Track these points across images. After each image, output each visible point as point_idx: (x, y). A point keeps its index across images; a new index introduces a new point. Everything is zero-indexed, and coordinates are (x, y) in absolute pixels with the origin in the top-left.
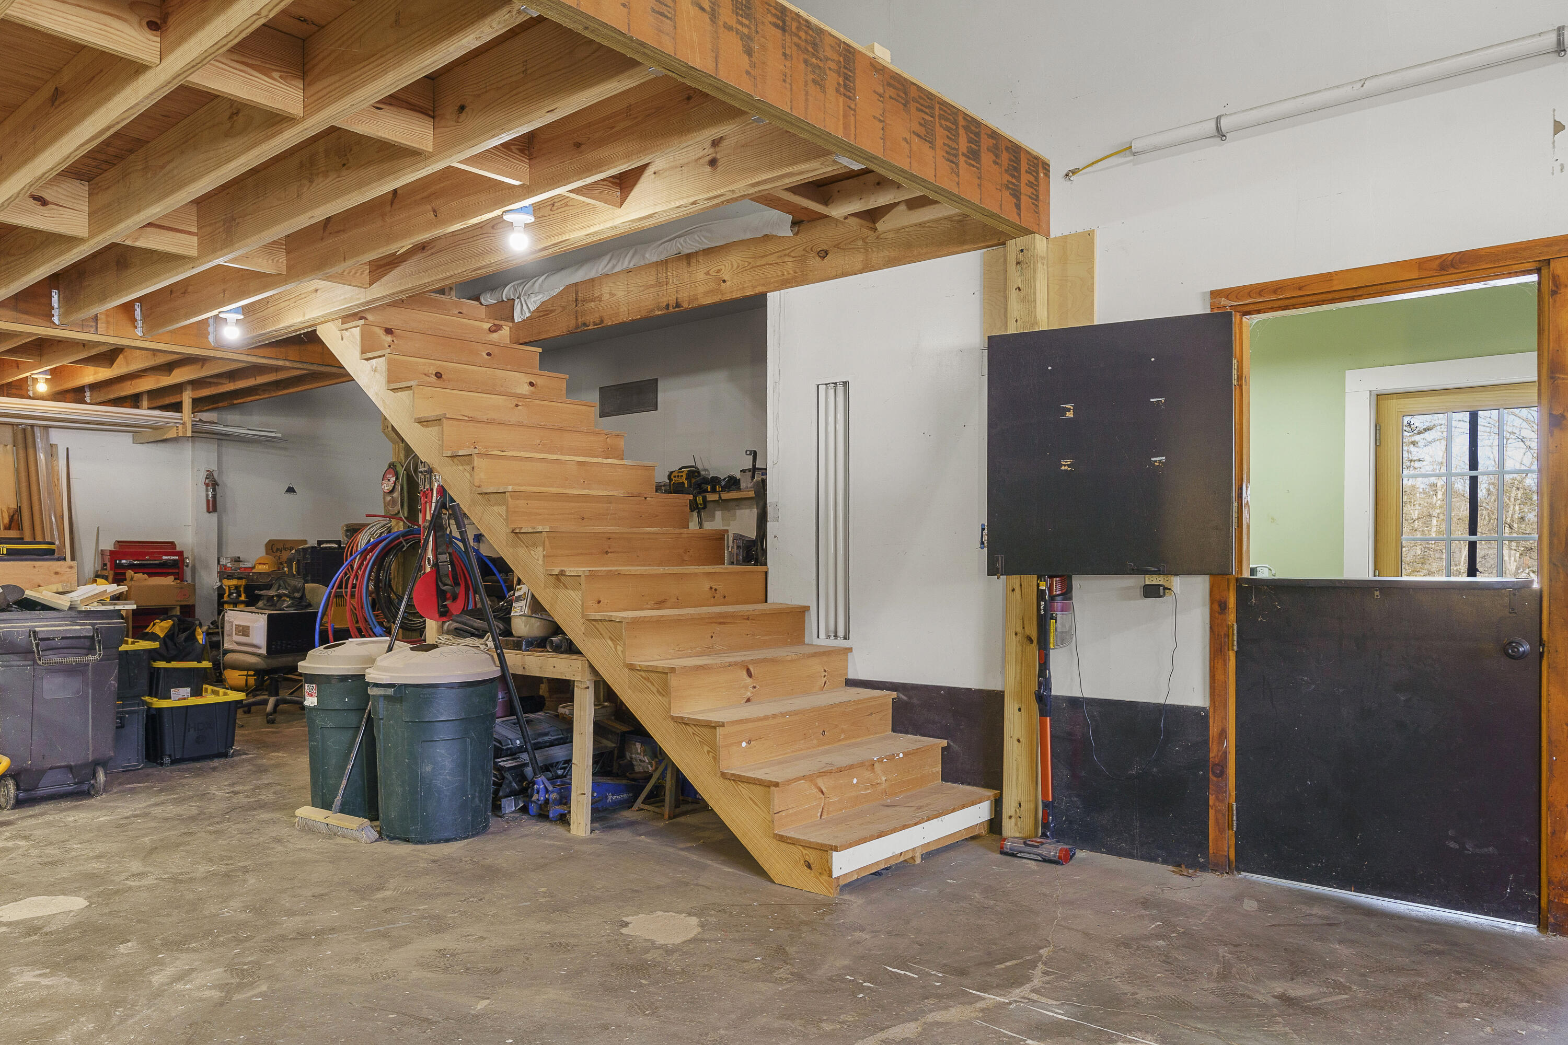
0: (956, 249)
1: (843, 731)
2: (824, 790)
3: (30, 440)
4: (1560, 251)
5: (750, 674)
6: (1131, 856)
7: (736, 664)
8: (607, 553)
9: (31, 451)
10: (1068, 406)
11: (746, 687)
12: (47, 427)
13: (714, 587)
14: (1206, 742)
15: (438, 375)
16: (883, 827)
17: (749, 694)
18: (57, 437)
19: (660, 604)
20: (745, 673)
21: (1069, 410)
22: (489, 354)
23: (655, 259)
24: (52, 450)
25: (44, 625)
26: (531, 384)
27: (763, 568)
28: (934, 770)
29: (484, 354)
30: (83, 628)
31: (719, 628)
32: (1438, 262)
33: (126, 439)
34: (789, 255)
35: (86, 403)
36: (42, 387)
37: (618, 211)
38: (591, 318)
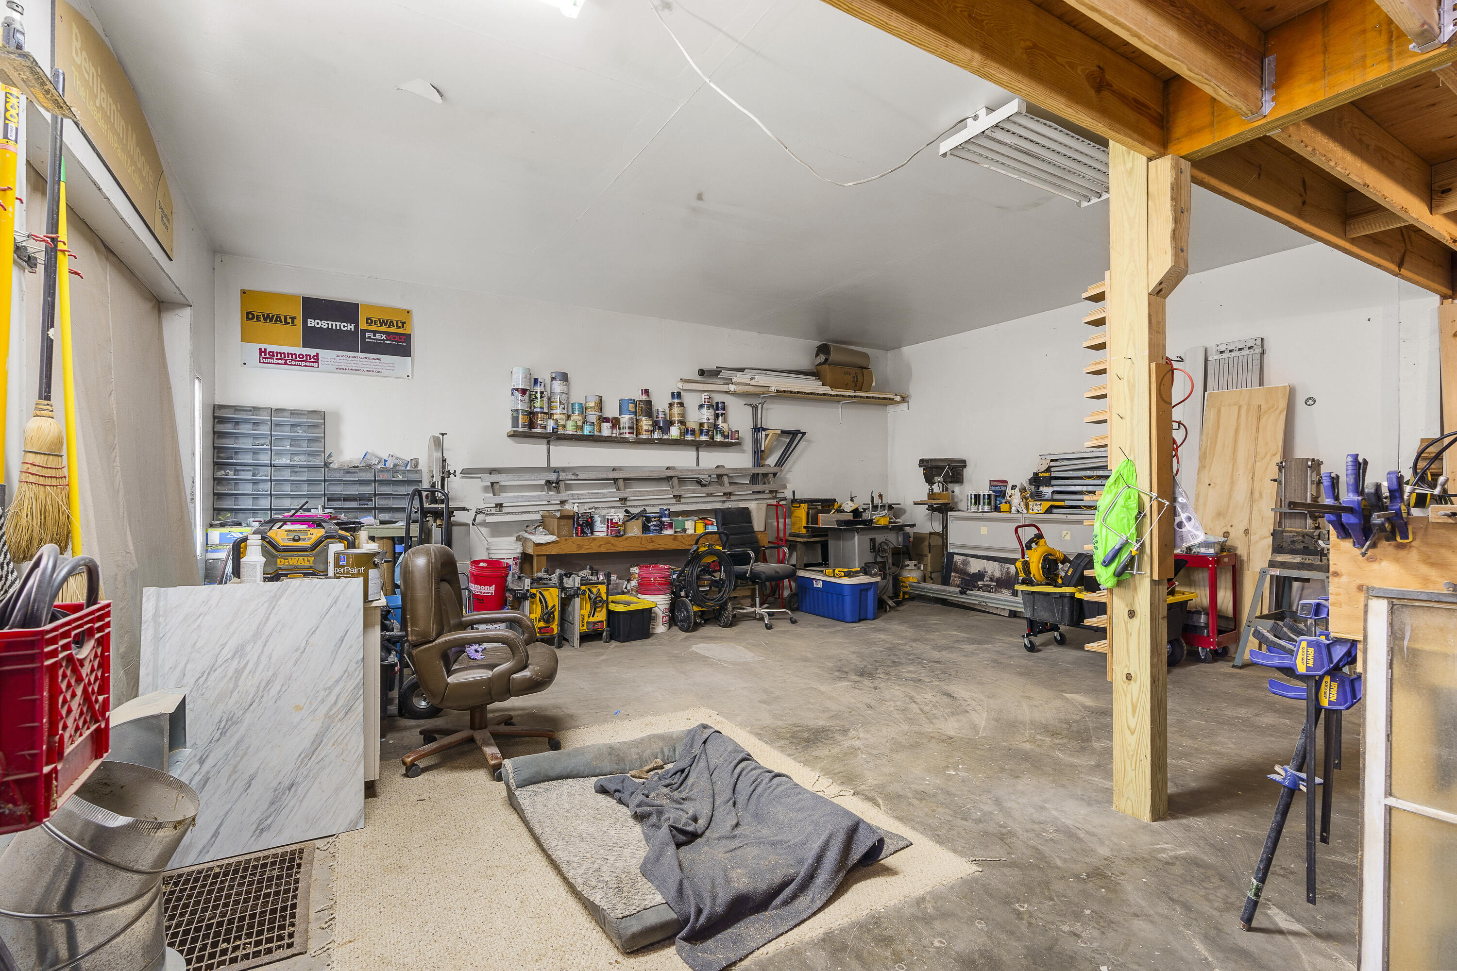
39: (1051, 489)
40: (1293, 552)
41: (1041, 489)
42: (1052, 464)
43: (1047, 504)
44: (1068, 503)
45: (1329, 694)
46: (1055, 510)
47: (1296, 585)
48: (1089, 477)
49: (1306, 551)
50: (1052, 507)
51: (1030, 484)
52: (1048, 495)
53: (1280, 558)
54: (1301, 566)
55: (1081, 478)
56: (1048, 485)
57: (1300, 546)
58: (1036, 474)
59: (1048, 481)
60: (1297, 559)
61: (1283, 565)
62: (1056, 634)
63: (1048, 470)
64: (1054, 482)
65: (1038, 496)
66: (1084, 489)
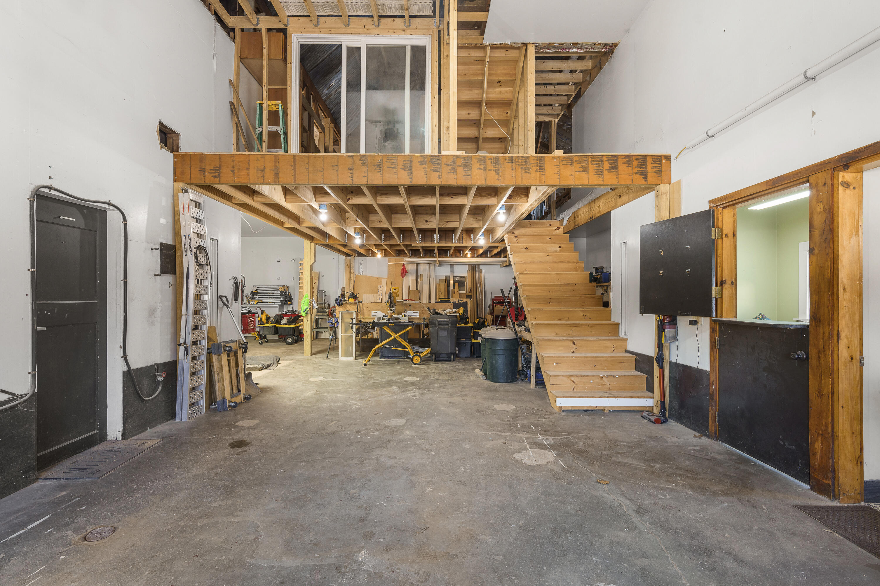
0: (647, 191)
1: (606, 366)
2: (575, 382)
3: (474, 269)
4: (811, 172)
5: (574, 343)
6: (689, 428)
7: (569, 340)
8: (549, 303)
9: (474, 272)
10: (662, 251)
11: (573, 348)
12: (479, 265)
13: (585, 315)
14: (709, 385)
15: (527, 248)
16: (581, 395)
17: (574, 350)
18: (481, 267)
19: (560, 319)
20: (572, 343)
21: (662, 252)
22: (550, 238)
23: (587, 203)
24: (480, 271)
25: (440, 319)
26: (560, 247)
27: (609, 309)
28: (643, 386)
29: (548, 239)
30: (447, 319)
31: (574, 328)
32: (772, 182)
33: (498, 266)
34: (613, 198)
35: (488, 257)
36: (469, 255)
37: (527, 203)
38: (577, 223)
39: (258, 297)
40: (320, 312)
41: (254, 296)
42: (258, 288)
43: (256, 301)
44: (263, 301)
45: (336, 325)
46: (259, 303)
47: (320, 320)
48: (269, 293)
49: (323, 312)
50: (258, 302)
51: (250, 294)
52: (257, 299)
53: (318, 314)
54: (322, 315)
55: (267, 293)
56: (257, 295)
57: (322, 311)
58: (252, 292)
59: (256, 294)
60: (321, 314)
61: (319, 315)
62: (266, 340)
63: (256, 290)
64: (258, 294)
65: (253, 299)
66: (269, 297)
